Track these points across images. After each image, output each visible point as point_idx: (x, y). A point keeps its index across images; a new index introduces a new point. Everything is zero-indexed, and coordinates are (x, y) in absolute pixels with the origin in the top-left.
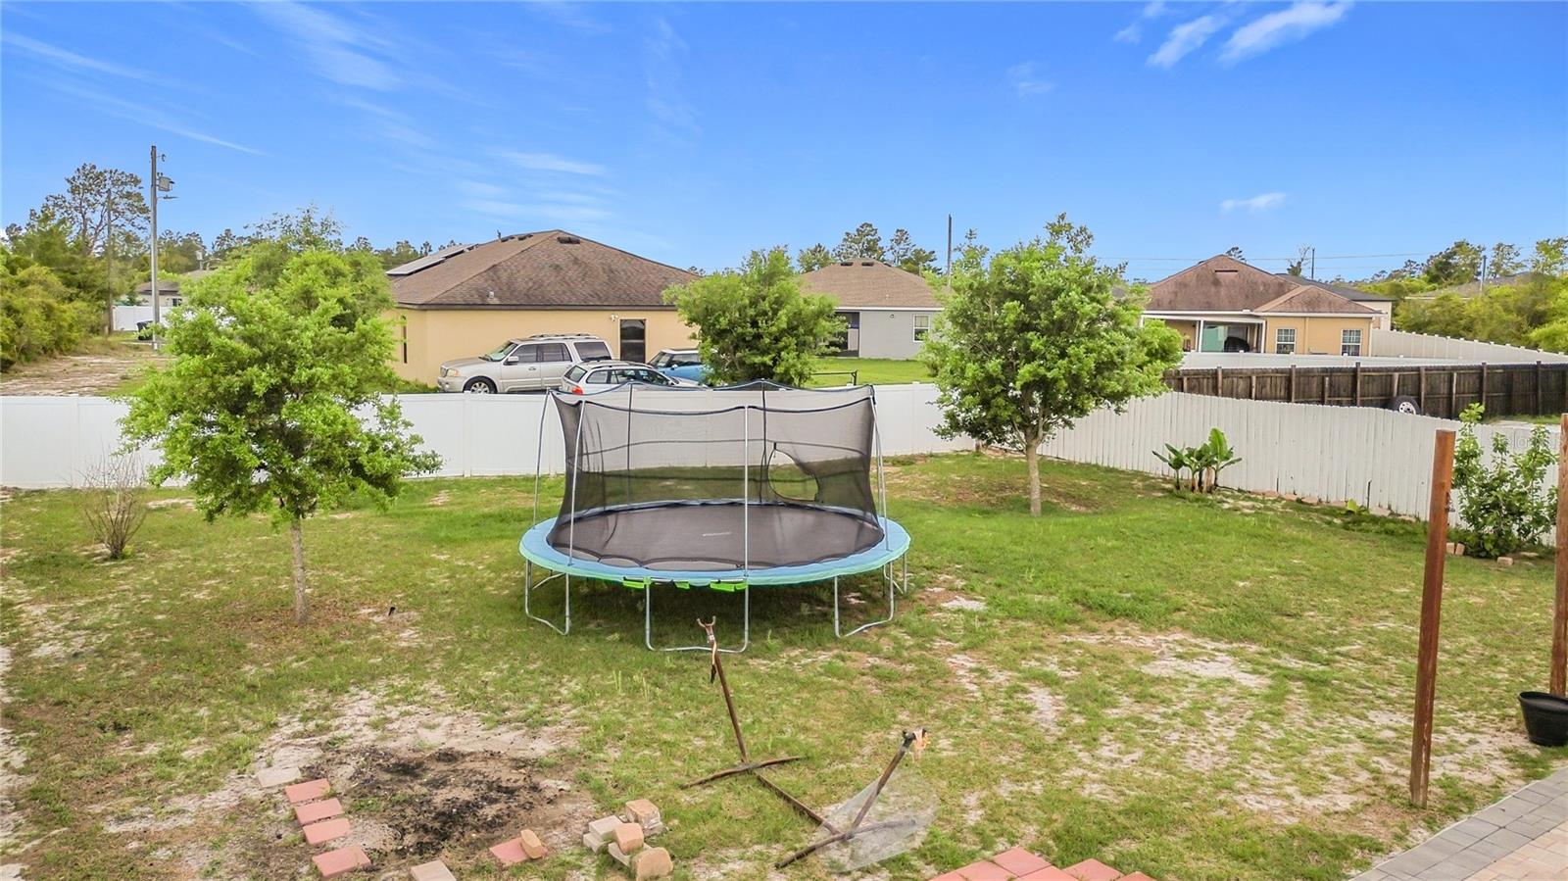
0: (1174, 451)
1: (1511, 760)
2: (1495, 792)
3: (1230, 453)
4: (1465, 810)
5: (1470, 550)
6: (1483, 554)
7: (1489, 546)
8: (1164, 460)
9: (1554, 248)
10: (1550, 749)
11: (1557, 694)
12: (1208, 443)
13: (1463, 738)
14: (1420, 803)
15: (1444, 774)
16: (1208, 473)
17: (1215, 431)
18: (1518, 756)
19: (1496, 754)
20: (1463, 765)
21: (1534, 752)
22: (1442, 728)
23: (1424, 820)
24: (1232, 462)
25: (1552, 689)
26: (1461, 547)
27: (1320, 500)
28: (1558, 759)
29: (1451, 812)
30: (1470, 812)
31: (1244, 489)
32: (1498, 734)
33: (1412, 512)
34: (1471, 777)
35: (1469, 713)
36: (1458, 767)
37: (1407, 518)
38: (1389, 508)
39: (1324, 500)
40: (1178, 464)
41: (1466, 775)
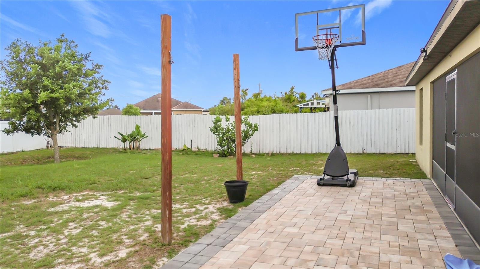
0: (122, 135)
1: (221, 212)
2: (211, 227)
3: (144, 134)
4: (193, 240)
5: (221, 155)
6: (224, 156)
7: (226, 153)
8: (119, 139)
9: (245, 91)
10: (237, 204)
11: (240, 180)
12: (135, 130)
13: (202, 208)
14: (167, 243)
15: (188, 225)
16: (136, 143)
17: (137, 126)
18: (224, 210)
19: (215, 211)
20: (198, 220)
21: (231, 207)
22: (195, 206)
23: (167, 252)
24: (145, 138)
25: (237, 178)
26: (218, 155)
27: (176, 149)
28: (240, 207)
29: (185, 243)
30: (195, 241)
31: (151, 149)
32: (217, 203)
33: (205, 148)
34: (201, 224)
35: (208, 198)
36: (196, 220)
37: (203, 150)
38: (198, 148)
39: (178, 148)
40: (124, 141)
41: (199, 223)
